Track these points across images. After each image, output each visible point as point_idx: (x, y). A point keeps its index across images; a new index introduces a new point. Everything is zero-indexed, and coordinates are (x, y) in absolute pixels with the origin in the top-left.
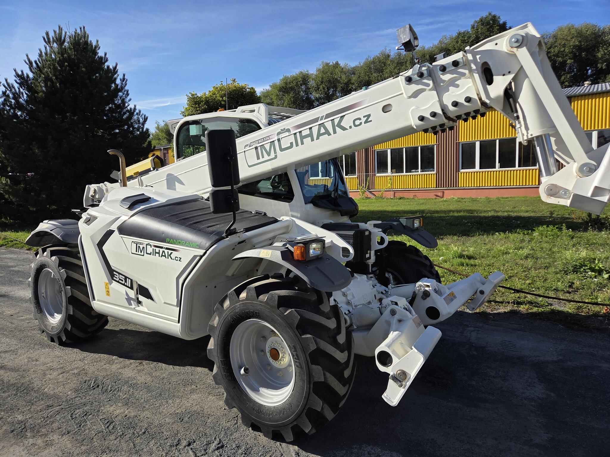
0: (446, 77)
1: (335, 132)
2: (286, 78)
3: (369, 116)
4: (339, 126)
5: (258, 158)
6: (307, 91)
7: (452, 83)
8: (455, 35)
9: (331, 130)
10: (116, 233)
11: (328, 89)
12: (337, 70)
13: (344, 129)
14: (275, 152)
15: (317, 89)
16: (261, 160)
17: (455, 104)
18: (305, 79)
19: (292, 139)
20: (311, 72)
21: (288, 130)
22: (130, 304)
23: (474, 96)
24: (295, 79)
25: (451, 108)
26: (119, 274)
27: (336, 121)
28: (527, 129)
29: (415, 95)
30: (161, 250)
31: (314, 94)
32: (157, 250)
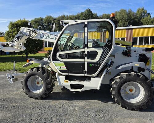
2: (36, 19)
6: (42, 23)
8: (81, 13)
11: (49, 23)
12: (51, 18)
15: (45, 23)
18: (42, 19)
20: (43, 18)
24: (38, 19)
31: (44, 24)
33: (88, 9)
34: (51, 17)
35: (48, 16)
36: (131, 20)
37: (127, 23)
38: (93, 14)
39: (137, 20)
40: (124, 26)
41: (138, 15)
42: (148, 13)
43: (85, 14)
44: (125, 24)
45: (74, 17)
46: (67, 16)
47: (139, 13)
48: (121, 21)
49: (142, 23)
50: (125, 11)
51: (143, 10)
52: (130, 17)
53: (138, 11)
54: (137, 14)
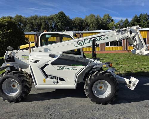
0: (123, 32)
1: (100, 40)
3: (108, 38)
4: (101, 39)
5: (78, 45)
7: (124, 33)
8: (54, 14)
9: (99, 40)
10: (50, 64)
13: (102, 40)
14: (83, 44)
16: (79, 45)
17: (125, 37)
19: (88, 41)
21: (87, 39)
22: (54, 83)
23: (128, 36)
25: (124, 38)
26: (50, 76)
27: (100, 38)
28: (137, 42)
29: (118, 35)
30: (69, 68)
32: (68, 68)
33: (61, 11)
34: (21, 16)
35: (18, 15)
36: (100, 24)
37: (97, 27)
38: (66, 17)
39: (104, 24)
40: (94, 30)
41: (105, 21)
42: (112, 19)
43: (59, 16)
44: (95, 28)
45: (47, 18)
46: (40, 16)
47: (106, 18)
48: (91, 24)
49: (108, 27)
50: (94, 16)
51: (108, 16)
52: (99, 22)
53: (104, 17)
54: (104, 19)
